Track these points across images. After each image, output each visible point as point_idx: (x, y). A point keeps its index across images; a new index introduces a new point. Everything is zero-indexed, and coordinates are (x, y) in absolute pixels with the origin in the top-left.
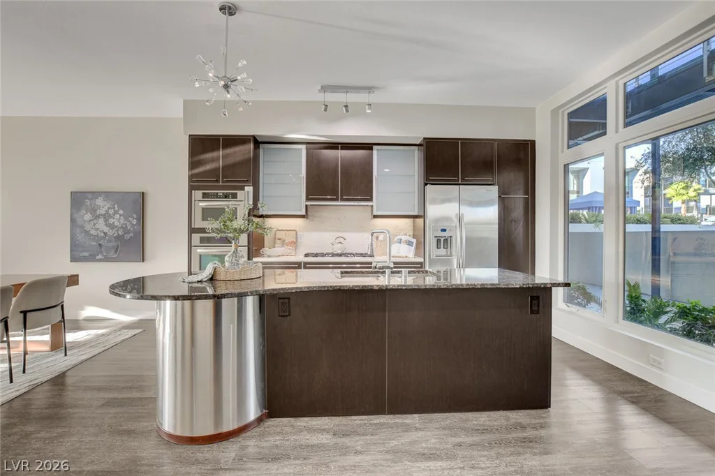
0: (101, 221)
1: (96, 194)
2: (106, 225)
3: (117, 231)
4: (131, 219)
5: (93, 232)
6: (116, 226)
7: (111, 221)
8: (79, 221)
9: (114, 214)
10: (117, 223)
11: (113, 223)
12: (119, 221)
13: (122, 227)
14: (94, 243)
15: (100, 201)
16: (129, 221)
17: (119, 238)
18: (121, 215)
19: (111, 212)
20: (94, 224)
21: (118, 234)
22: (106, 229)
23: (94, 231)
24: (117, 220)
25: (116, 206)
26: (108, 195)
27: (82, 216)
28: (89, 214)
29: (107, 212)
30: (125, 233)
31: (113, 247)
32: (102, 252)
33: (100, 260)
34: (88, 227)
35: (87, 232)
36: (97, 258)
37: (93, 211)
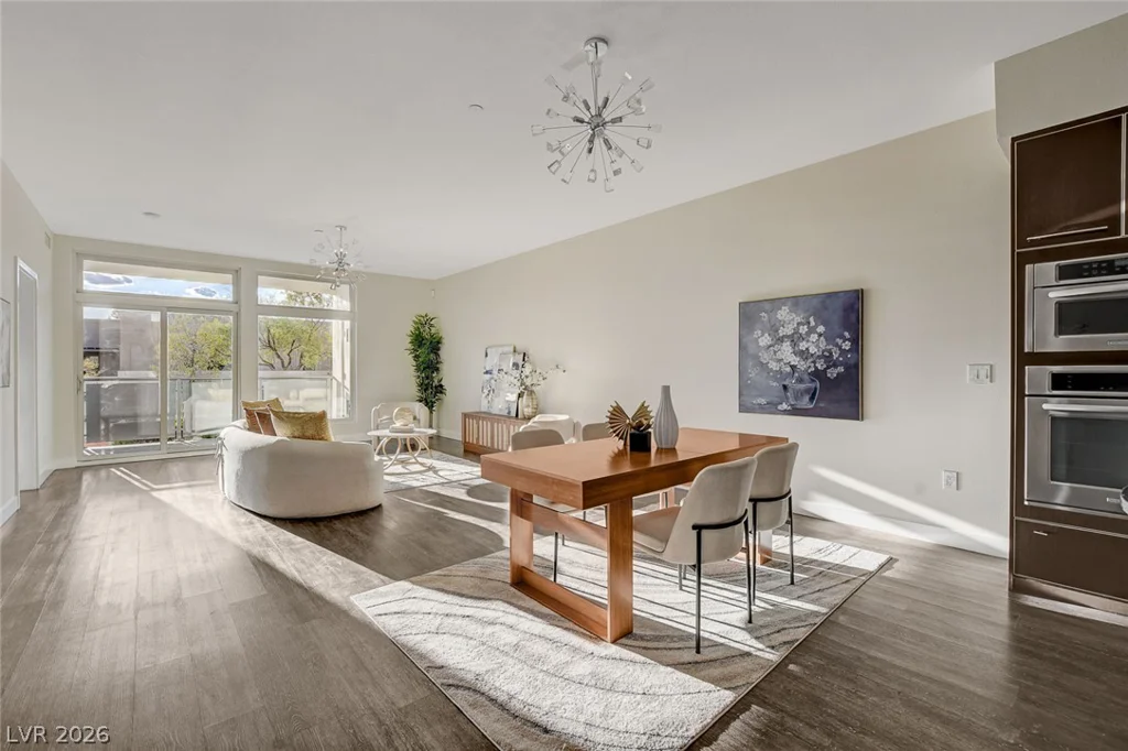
0: (787, 347)
1: (776, 303)
2: (795, 353)
3: (814, 362)
4: (839, 341)
5: (774, 366)
6: (812, 355)
7: (803, 346)
8: (752, 349)
9: (808, 334)
10: (813, 350)
11: (807, 349)
12: (818, 346)
13: (823, 356)
14: (775, 384)
15: (783, 313)
16: (837, 345)
17: (817, 375)
18: (820, 335)
19: (803, 330)
20: (775, 352)
21: (816, 368)
22: (795, 360)
23: (774, 364)
24: (814, 345)
25: (811, 319)
26: (796, 302)
27: (757, 340)
28: (767, 335)
29: (796, 331)
30: (828, 367)
31: (807, 391)
32: (787, 398)
33: (785, 412)
34: (765, 357)
35: (764, 366)
36: (779, 407)
37: (773, 330)
